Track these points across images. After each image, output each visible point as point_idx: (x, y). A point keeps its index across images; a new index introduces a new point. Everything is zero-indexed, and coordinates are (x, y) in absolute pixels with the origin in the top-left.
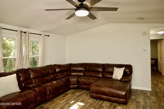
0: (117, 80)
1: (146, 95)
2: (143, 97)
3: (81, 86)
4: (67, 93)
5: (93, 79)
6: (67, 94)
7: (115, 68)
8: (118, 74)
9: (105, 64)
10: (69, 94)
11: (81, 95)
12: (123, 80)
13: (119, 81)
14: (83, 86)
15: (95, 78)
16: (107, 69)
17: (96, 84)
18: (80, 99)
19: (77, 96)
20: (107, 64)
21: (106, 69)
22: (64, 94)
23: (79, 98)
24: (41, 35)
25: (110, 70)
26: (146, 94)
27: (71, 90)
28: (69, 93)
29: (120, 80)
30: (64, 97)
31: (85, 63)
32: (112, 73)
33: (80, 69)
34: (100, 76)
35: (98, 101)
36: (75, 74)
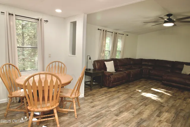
5: (164, 72)
7: (185, 65)
14: (153, 77)
17: (168, 75)
18: (153, 84)
19: (150, 82)
24: (124, 35)
31: (155, 59)
33: (150, 64)
34: (169, 71)
35: (168, 87)
36: (145, 67)
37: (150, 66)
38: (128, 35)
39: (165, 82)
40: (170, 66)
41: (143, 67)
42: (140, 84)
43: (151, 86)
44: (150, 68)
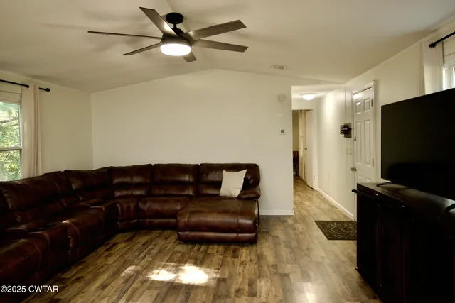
0: (231, 198)
1: (286, 224)
2: (282, 228)
3: (147, 220)
4: (112, 241)
5: (179, 201)
6: (115, 244)
7: (224, 172)
8: (232, 185)
9: (202, 165)
10: (119, 243)
11: (151, 241)
12: (245, 196)
13: (237, 200)
14: (152, 220)
15: (181, 199)
16: (207, 175)
17: (191, 209)
18: (153, 249)
19: (144, 244)
20: (206, 164)
21: (205, 175)
22: (107, 244)
23: (150, 247)
24: (28, 86)
25: (212, 177)
26: (286, 221)
27: (120, 235)
28: (117, 241)
29: (239, 198)
30: (108, 250)
31: (150, 165)
32: (218, 185)
33: (137, 179)
34: (191, 193)
35: (196, 247)
36: (124, 193)
37: (138, 186)
38: (48, 90)
39: (186, 233)
40: (191, 180)
41: (118, 194)
42: (110, 261)
43: (148, 259)
44: (138, 193)
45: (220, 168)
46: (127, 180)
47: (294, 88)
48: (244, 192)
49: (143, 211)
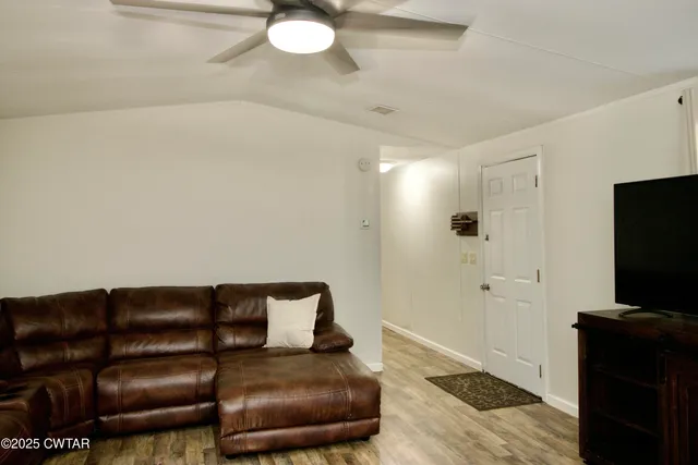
0: (299, 351)
7: (270, 299)
8: (291, 324)
9: (219, 287)
21: (229, 308)
29: (313, 349)
31: (102, 291)
32: (261, 325)
33: (74, 323)
36: (45, 357)
44: (77, 353)
45: (261, 292)
46: (50, 325)
47: (384, 150)
48: (321, 338)
49: (108, 397)
